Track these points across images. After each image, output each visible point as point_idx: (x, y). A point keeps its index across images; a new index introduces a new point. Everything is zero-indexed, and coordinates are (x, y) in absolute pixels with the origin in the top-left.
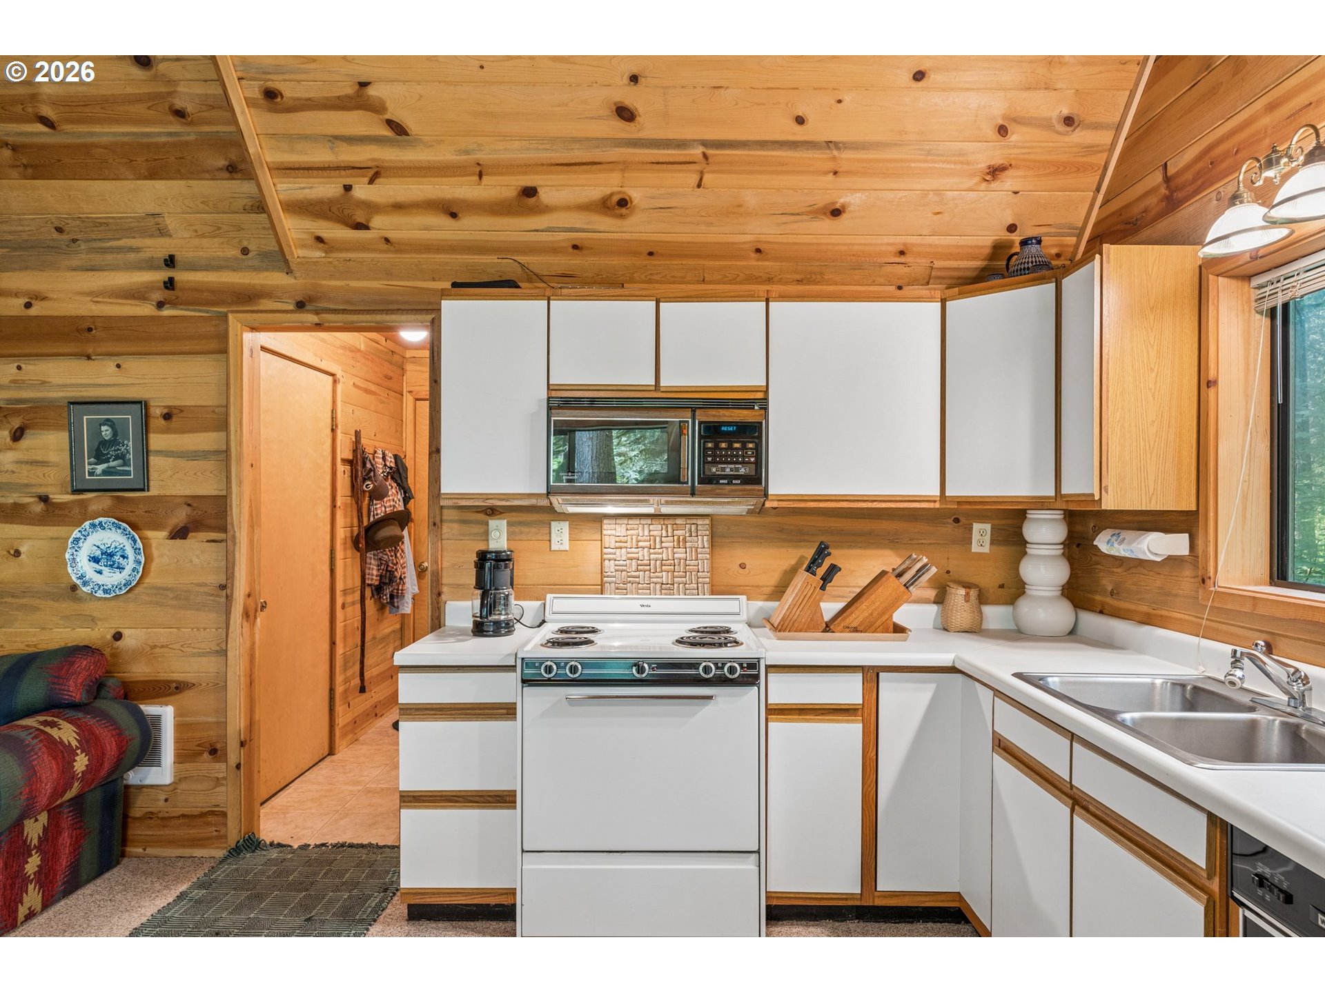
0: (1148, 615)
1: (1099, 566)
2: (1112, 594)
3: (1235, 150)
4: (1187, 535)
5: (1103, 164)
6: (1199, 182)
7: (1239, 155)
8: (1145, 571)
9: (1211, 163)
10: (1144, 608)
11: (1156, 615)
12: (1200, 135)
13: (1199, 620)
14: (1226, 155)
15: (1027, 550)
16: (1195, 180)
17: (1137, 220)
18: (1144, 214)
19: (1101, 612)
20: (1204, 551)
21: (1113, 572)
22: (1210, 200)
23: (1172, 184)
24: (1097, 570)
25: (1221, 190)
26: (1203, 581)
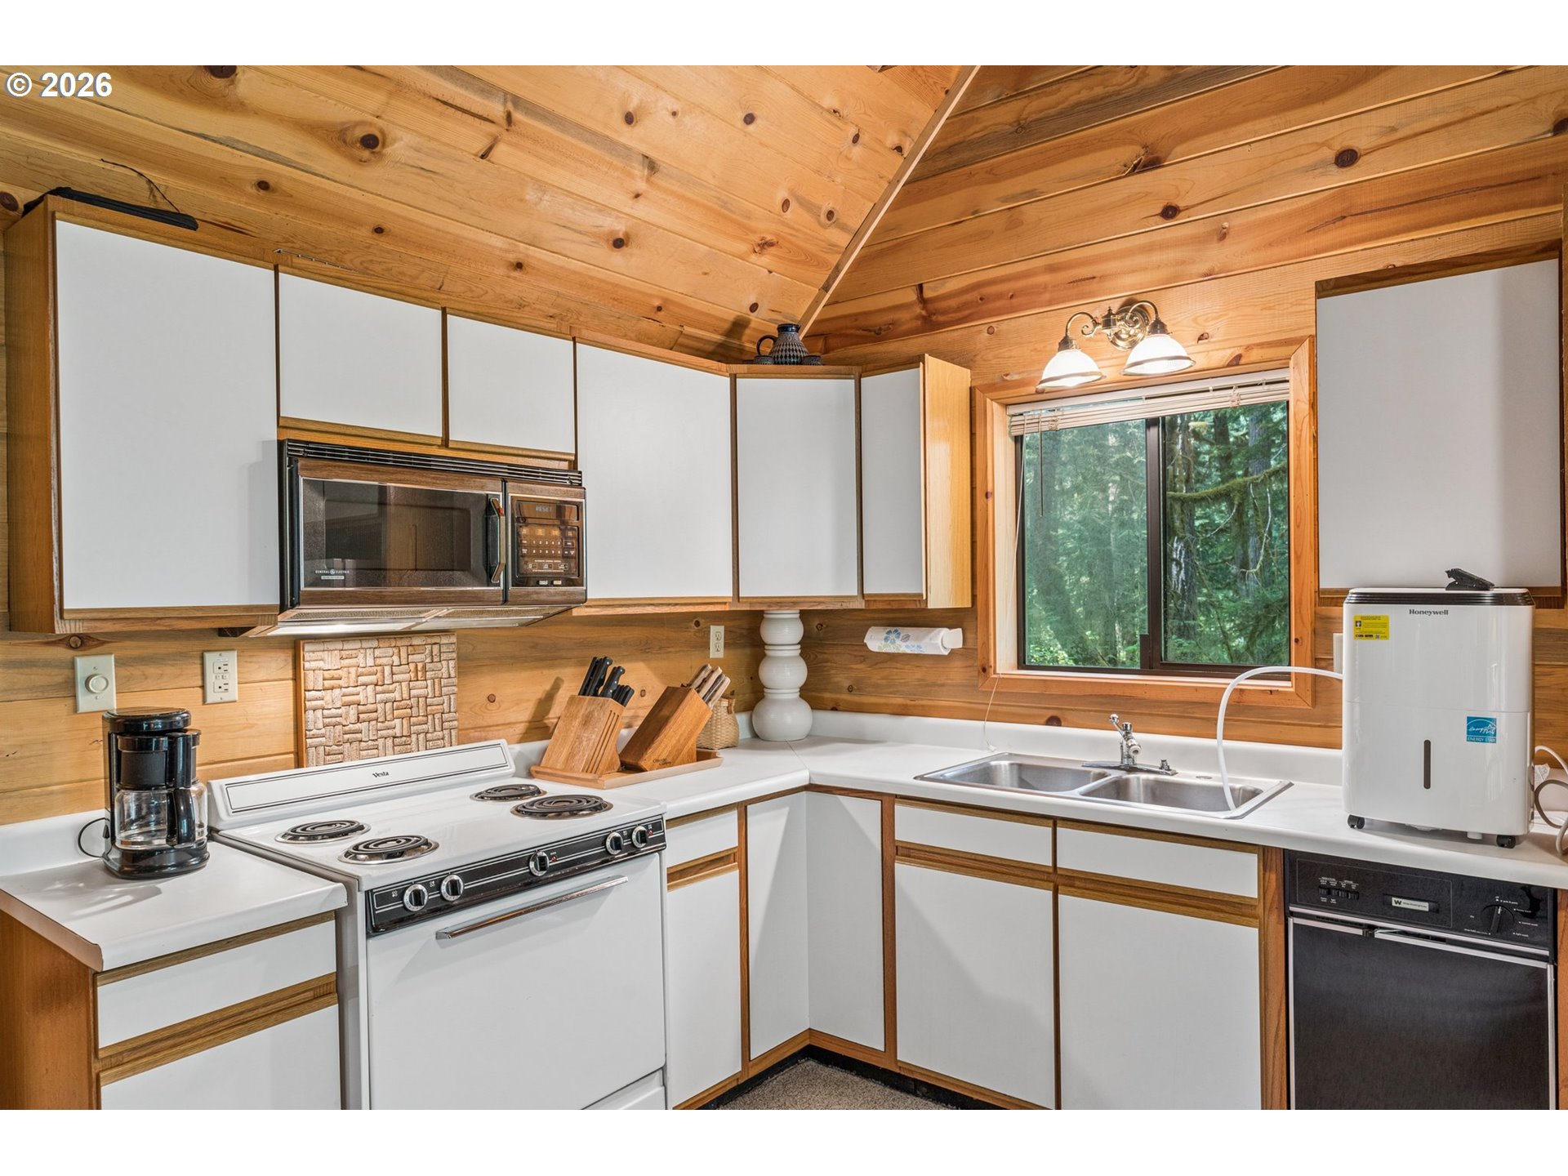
0: (905, 706)
1: (829, 664)
2: (850, 689)
3: (1011, 294)
4: (960, 629)
5: (835, 264)
6: (967, 312)
7: (1014, 300)
8: (898, 665)
9: (981, 299)
10: (899, 700)
11: (914, 706)
12: (966, 270)
13: (983, 707)
14: (999, 296)
15: (766, 652)
16: (959, 309)
17: (880, 329)
18: (890, 326)
19: (834, 709)
20: (984, 643)
21: (852, 668)
22: (980, 332)
23: (930, 306)
24: (825, 669)
25: (994, 325)
26: (984, 670)
